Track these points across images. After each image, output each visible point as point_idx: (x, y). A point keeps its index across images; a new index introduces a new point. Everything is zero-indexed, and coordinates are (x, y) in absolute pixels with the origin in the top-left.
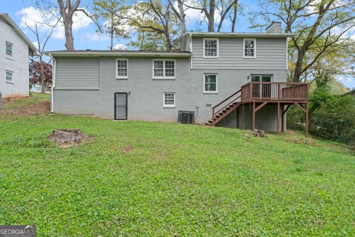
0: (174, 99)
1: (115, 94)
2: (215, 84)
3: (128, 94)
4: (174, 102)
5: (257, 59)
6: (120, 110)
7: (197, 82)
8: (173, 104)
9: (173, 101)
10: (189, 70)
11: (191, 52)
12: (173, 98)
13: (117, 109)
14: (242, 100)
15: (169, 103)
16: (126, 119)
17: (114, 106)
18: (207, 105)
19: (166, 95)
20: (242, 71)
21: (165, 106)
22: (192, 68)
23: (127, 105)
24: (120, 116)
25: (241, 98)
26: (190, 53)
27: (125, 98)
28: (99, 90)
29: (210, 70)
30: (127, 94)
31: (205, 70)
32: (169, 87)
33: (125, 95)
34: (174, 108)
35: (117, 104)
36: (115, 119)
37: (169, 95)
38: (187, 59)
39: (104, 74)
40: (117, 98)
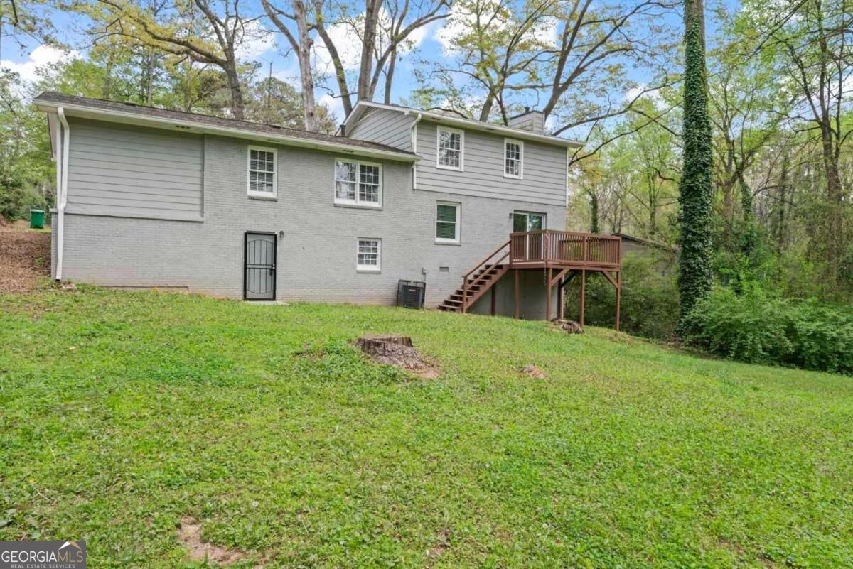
0: (379, 252)
1: (246, 235)
2: (454, 225)
3: (278, 236)
4: (378, 259)
5: (524, 182)
6: (257, 276)
7: (424, 219)
8: (375, 263)
9: (374, 256)
10: (409, 189)
11: (415, 150)
12: (375, 250)
13: (250, 272)
14: (511, 261)
15: (367, 262)
16: (274, 299)
17: (243, 265)
18: (441, 268)
19: (361, 243)
20: (500, 203)
21: (361, 267)
22: (415, 188)
23: (275, 263)
24: (257, 290)
25: (510, 258)
26: (412, 153)
27: (270, 245)
28: (202, 222)
29: (449, 196)
30: (275, 236)
31: (440, 194)
32: (368, 226)
33: (271, 240)
34: (379, 273)
35: (251, 260)
36: (245, 298)
37: (368, 243)
38: (407, 165)
39: (218, 183)
40: (251, 247)
